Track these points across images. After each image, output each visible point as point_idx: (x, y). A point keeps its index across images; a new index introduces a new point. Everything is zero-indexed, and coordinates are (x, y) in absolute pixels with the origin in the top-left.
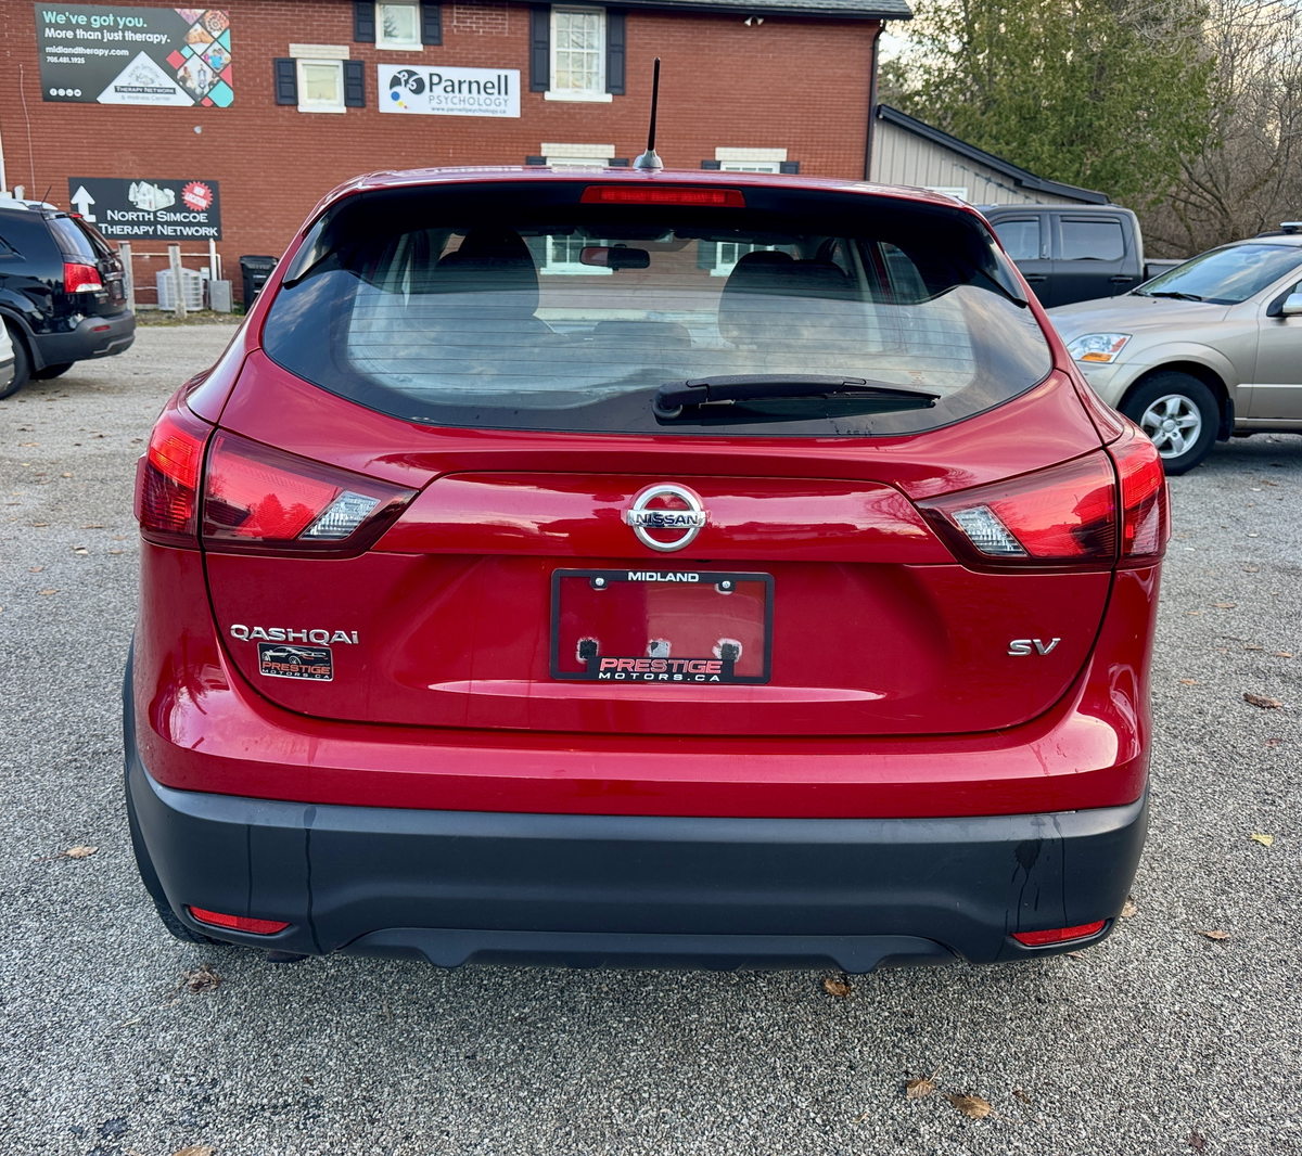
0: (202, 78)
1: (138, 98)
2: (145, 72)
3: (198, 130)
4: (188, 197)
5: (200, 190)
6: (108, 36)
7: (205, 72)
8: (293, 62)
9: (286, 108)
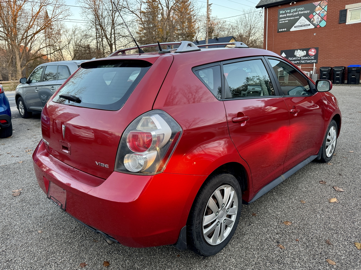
0: (318, 20)
1: (300, 28)
2: (302, 21)
3: (315, 34)
4: (310, 53)
5: (313, 50)
6: (294, 14)
7: (319, 18)
8: (346, 10)
9: (342, 24)
